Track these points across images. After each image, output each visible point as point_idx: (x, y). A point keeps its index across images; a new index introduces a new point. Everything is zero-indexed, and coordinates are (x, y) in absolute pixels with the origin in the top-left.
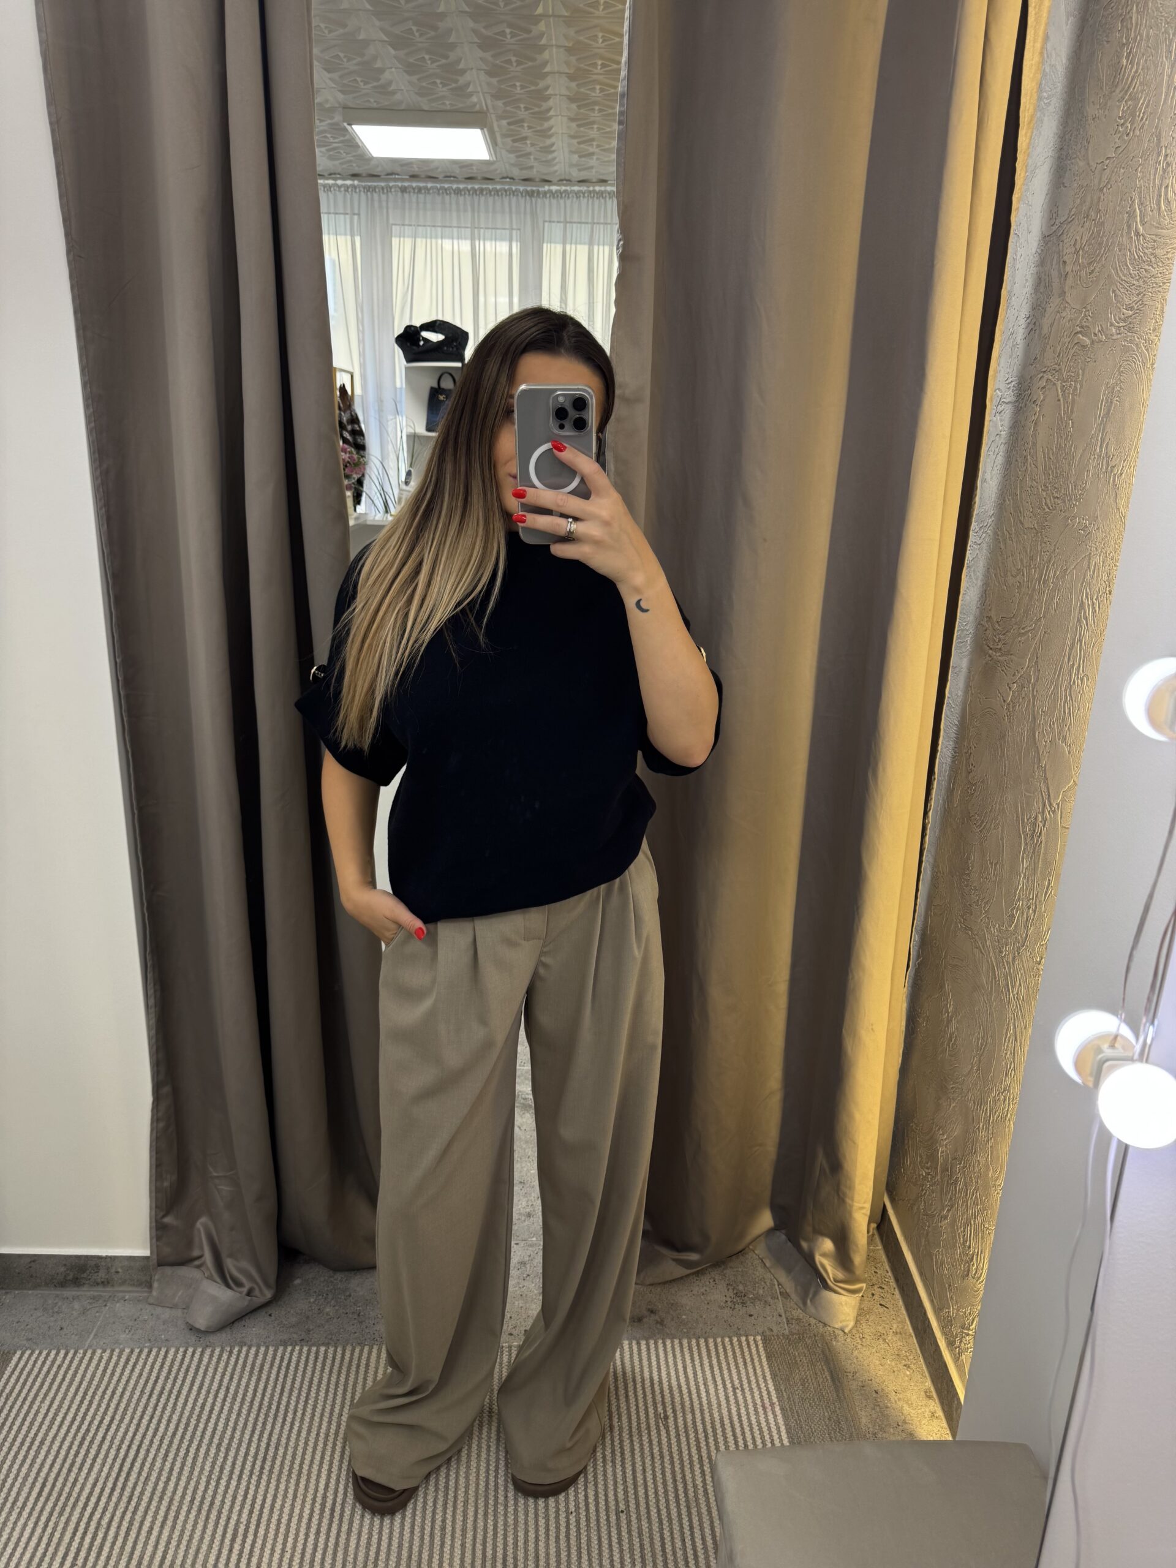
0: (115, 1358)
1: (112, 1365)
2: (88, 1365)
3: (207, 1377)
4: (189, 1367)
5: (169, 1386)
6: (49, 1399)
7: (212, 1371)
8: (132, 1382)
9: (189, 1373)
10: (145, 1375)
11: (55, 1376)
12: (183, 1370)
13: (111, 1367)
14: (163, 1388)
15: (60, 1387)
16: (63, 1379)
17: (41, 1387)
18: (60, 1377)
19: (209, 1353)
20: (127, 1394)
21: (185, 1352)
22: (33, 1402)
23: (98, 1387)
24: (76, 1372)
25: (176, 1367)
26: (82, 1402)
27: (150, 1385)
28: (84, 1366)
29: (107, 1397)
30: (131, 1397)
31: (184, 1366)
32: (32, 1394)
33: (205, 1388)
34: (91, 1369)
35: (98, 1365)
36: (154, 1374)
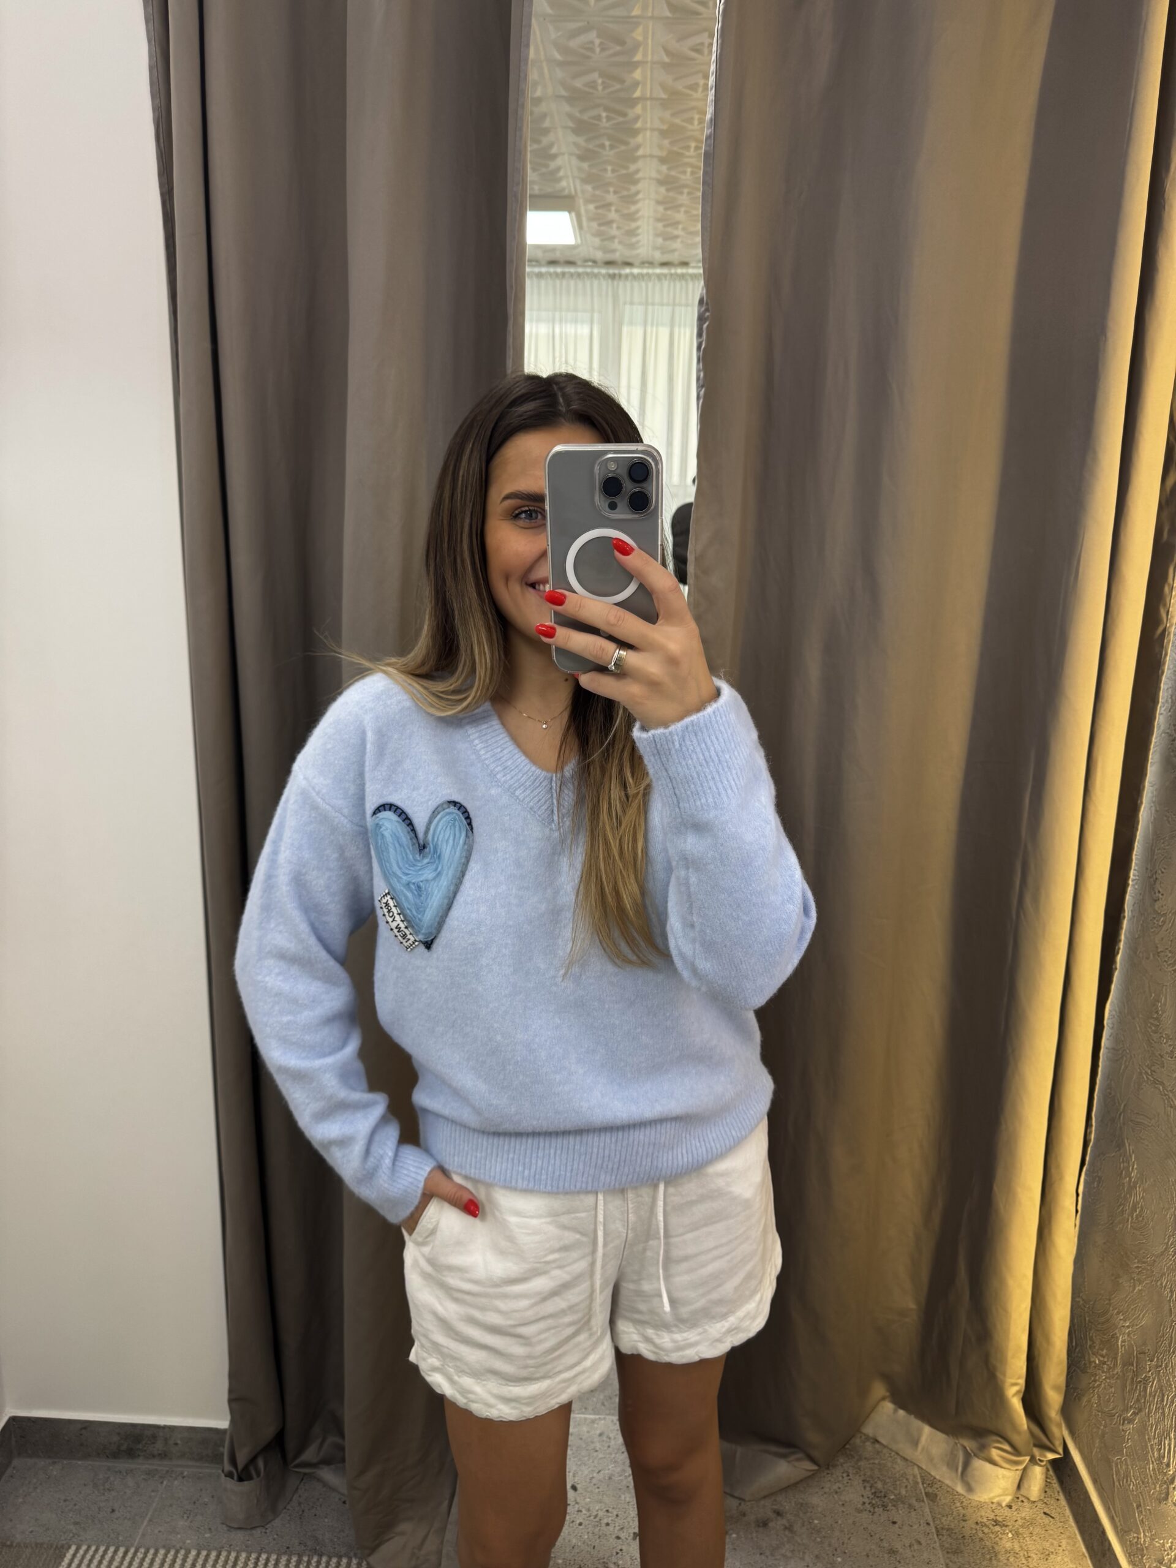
19: (284, 1562)
21: (257, 1559)
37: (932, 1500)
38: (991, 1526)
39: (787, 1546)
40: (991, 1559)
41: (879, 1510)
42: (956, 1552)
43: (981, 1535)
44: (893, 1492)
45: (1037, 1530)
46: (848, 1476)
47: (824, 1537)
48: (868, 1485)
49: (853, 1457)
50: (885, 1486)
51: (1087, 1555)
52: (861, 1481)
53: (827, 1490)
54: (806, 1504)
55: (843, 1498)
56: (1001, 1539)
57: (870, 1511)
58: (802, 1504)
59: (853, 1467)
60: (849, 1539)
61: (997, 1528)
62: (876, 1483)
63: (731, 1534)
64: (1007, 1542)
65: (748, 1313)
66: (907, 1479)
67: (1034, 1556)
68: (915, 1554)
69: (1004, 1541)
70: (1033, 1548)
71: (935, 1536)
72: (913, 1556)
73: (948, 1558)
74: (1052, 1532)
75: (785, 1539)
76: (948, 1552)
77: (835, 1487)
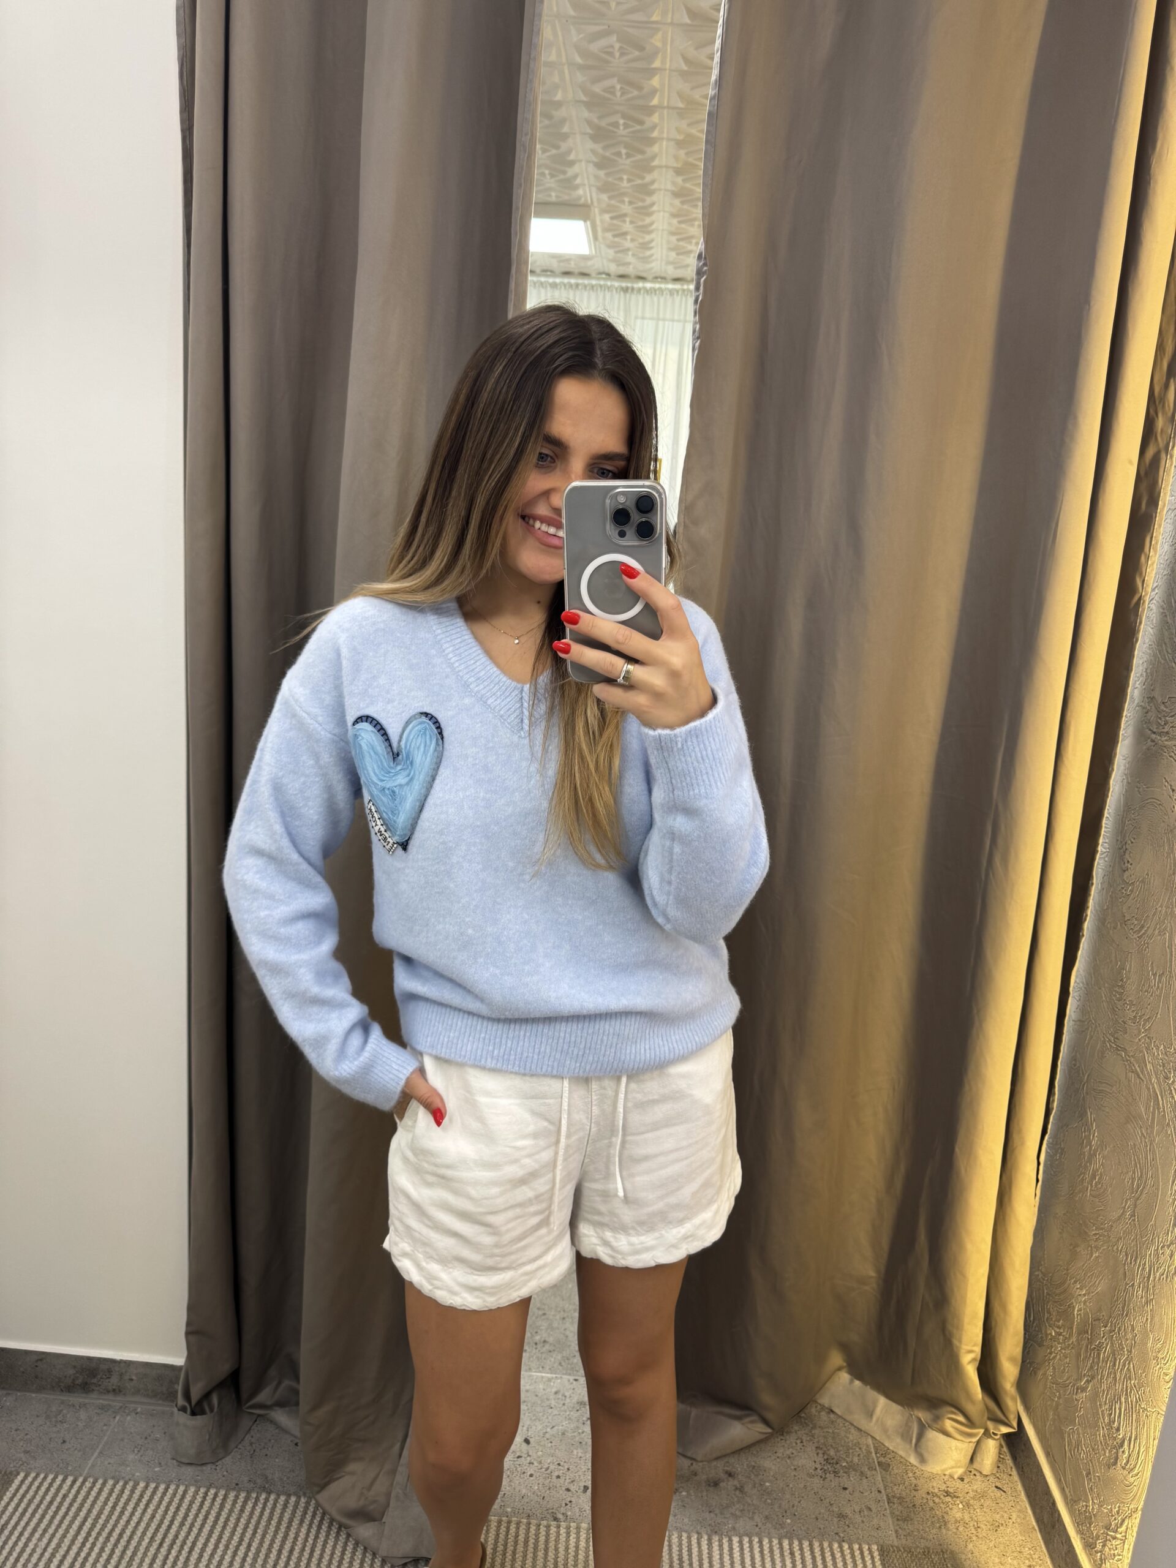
0: (127, 1492)
1: (123, 1500)
2: (97, 1498)
3: (228, 1528)
4: (208, 1513)
5: (183, 1534)
6: (47, 1536)
7: (234, 1521)
8: (143, 1525)
9: (208, 1521)
10: (158, 1517)
11: (59, 1508)
12: (201, 1517)
13: (121, 1504)
14: (176, 1536)
15: (61, 1522)
16: (66, 1513)
17: (41, 1521)
18: (63, 1510)
19: (232, 1498)
20: (136, 1538)
21: (206, 1494)
22: (29, 1540)
23: (104, 1526)
24: (82, 1505)
25: (193, 1511)
26: (83, 1544)
27: (162, 1530)
28: (91, 1498)
29: (113, 1540)
30: (139, 1543)
31: (203, 1512)
32: (29, 1529)
33: (223, 1542)
34: (99, 1503)
35: (107, 1499)
36: (168, 1518)
37: (884, 1470)
38: (942, 1497)
39: (738, 1506)
40: (940, 1527)
41: (830, 1476)
42: (906, 1519)
43: (931, 1504)
44: (845, 1460)
45: (988, 1502)
46: (802, 1442)
47: (775, 1499)
48: (821, 1452)
49: (807, 1425)
50: (838, 1454)
51: (1036, 1528)
52: (814, 1448)
53: (780, 1455)
54: (759, 1467)
55: (795, 1463)
56: (951, 1509)
57: (821, 1477)
58: (754, 1467)
59: (807, 1434)
60: (799, 1502)
61: (948, 1499)
62: (828, 1450)
63: (681, 1492)
64: (957, 1512)
65: (704, 1222)
66: (860, 1449)
67: (984, 1527)
68: (864, 1519)
69: (955, 1511)
70: (981, 1518)
71: (886, 1503)
72: (863, 1522)
73: (898, 1525)
74: (1003, 1506)
75: (736, 1499)
76: (898, 1520)
77: (788, 1452)
